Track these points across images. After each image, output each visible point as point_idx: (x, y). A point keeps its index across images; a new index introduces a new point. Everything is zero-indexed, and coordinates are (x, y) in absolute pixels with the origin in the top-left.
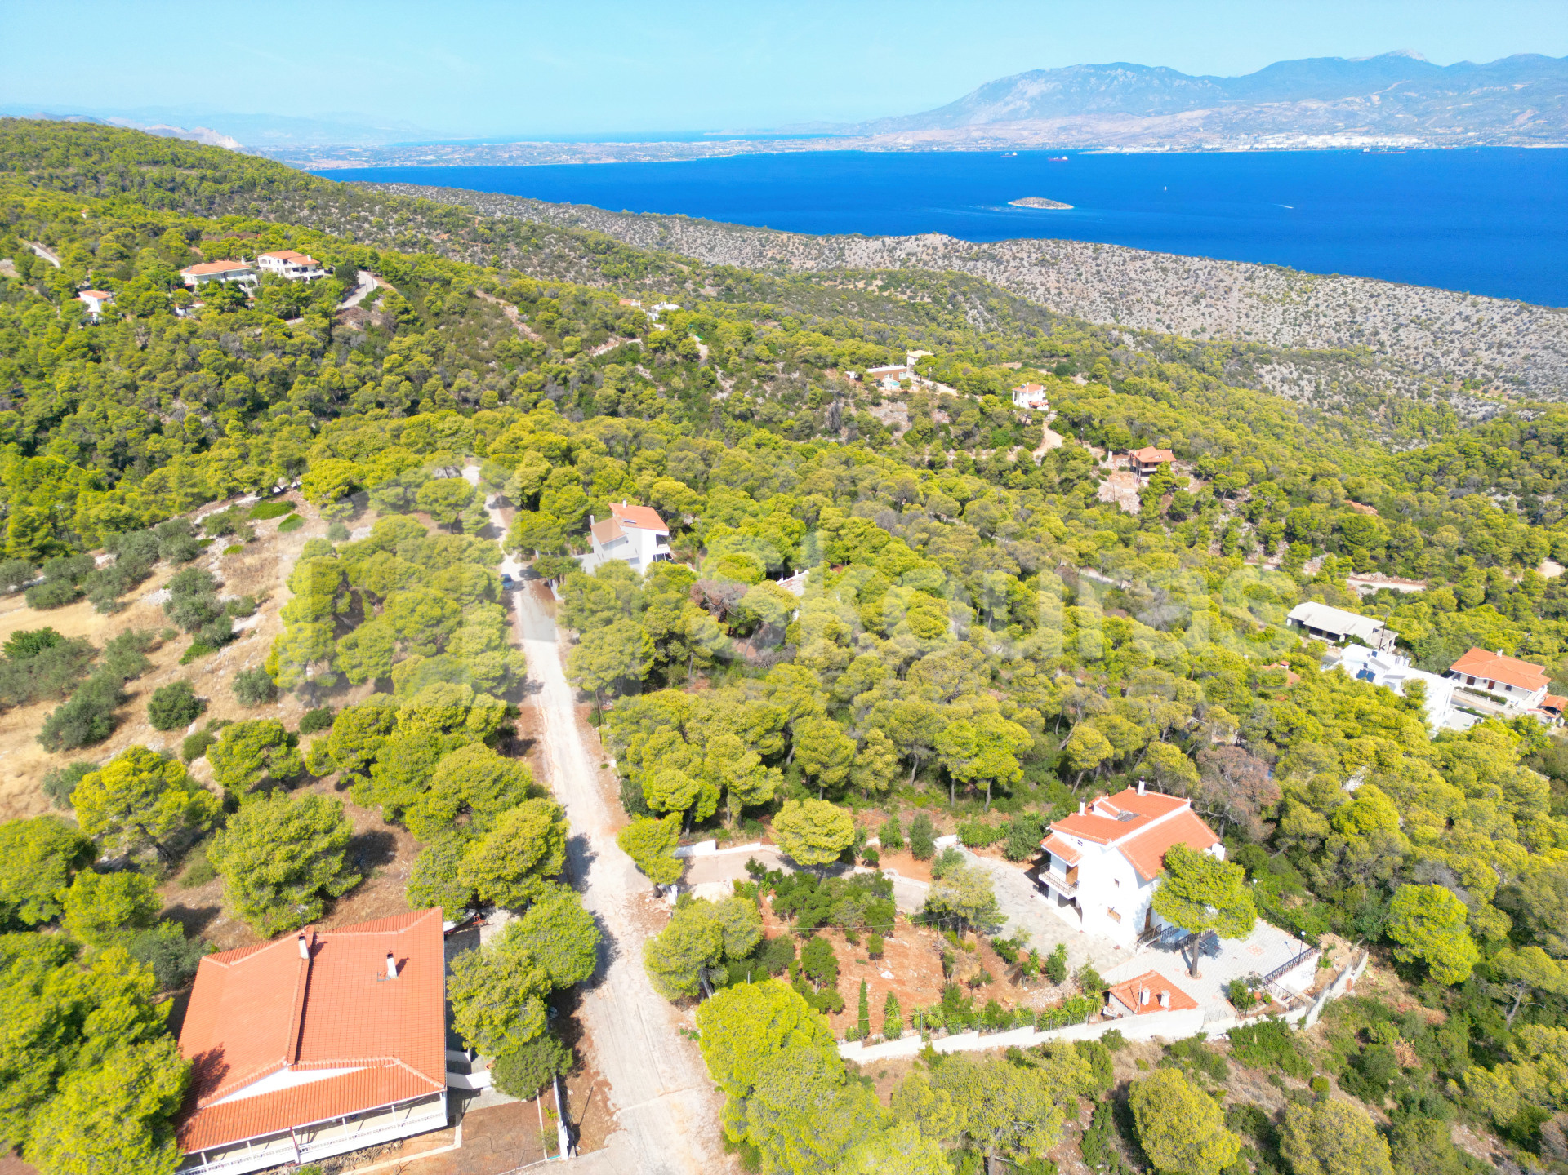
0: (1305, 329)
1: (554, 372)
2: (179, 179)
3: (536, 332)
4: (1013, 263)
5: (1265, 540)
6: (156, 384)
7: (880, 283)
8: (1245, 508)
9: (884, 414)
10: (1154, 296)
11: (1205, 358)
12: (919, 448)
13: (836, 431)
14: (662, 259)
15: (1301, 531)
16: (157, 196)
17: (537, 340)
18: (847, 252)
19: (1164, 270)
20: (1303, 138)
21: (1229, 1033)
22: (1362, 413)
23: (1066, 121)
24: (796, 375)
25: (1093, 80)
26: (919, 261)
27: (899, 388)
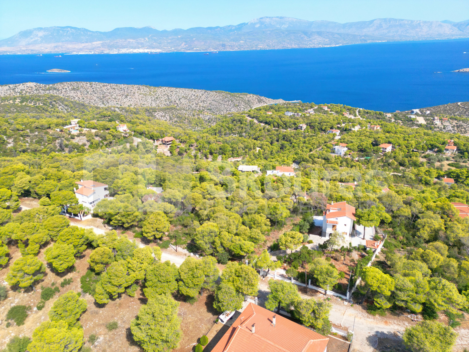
0: (158, 102)
4: (63, 90)
7: (19, 101)
9: (78, 141)
10: (113, 97)
13: (63, 150)
15: (213, 151)
19: (114, 89)
20: (131, 50)
22: (182, 122)
23: (56, 44)
24: (37, 133)
25: (61, 31)
26: (27, 92)
27: (78, 132)
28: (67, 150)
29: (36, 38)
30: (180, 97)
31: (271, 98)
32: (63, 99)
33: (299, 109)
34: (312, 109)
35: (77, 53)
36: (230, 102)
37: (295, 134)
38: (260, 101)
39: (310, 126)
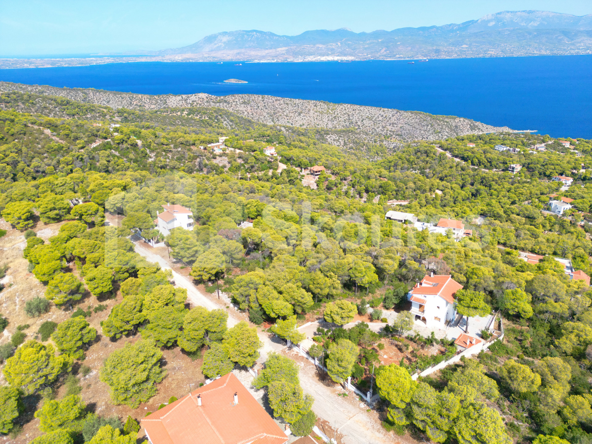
0: (335, 122)
1: (76, 156)
3: (62, 139)
4: (234, 104)
5: (359, 193)
7: (187, 113)
8: (350, 183)
9: (220, 162)
10: (285, 114)
12: (236, 173)
13: (202, 170)
15: (370, 189)
17: (63, 143)
18: (168, 101)
19: (287, 104)
20: (319, 57)
21: (488, 348)
22: (359, 149)
23: (238, 51)
24: (180, 149)
25: (245, 36)
26: (197, 104)
27: (221, 151)
28: (205, 170)
29: (220, 44)
30: (364, 117)
31: (491, 125)
32: (229, 114)
33: (522, 142)
34: (543, 145)
35: (258, 61)
36: (429, 127)
37: (499, 178)
38: (473, 128)
39: (528, 168)
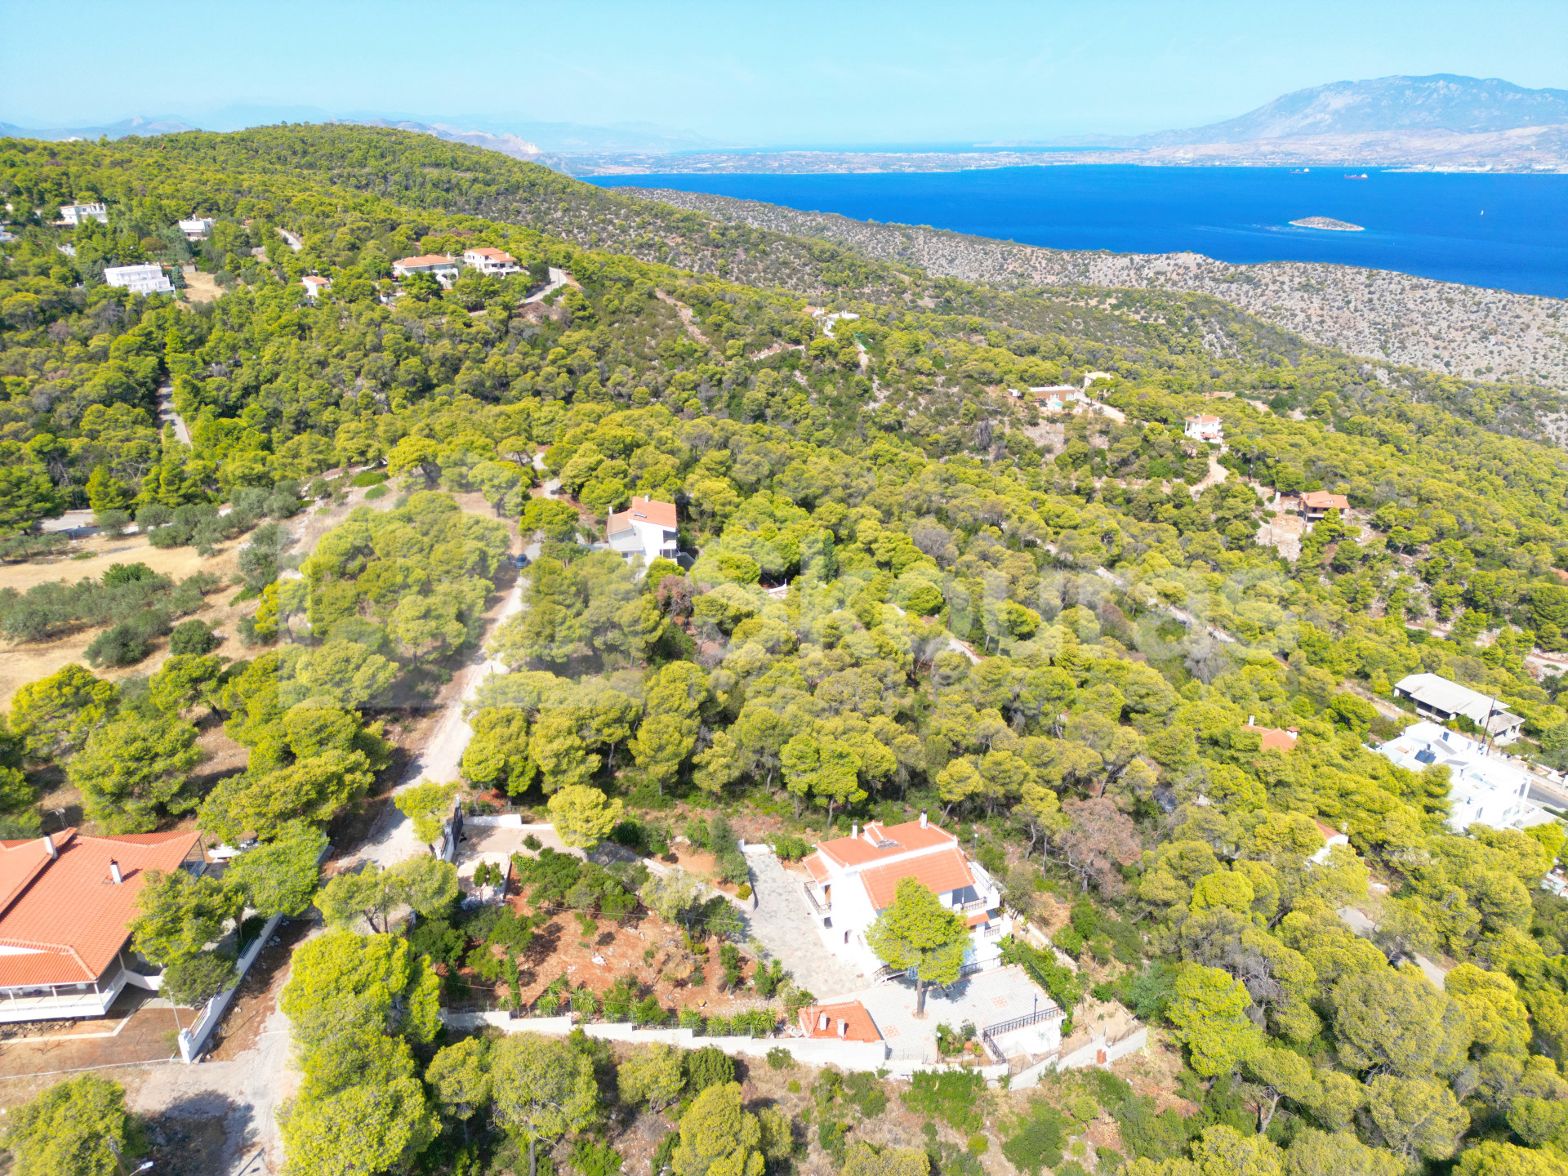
1: (711, 373)
2: (454, 181)
3: (703, 334)
5: (1438, 603)
6: (345, 362)
7: (1113, 301)
8: (1423, 566)
9: (1038, 435)
11: (1473, 401)
12: (1065, 472)
13: (984, 449)
14: (885, 269)
15: (1482, 598)
16: (434, 195)
17: (702, 341)
18: (1091, 268)
19: (1450, 301)
21: (915, 1075)
23: (1370, 137)
24: (956, 390)
25: (1409, 92)
26: (1167, 281)
27: (1063, 409)
28: (993, 451)
29: (1319, 116)
